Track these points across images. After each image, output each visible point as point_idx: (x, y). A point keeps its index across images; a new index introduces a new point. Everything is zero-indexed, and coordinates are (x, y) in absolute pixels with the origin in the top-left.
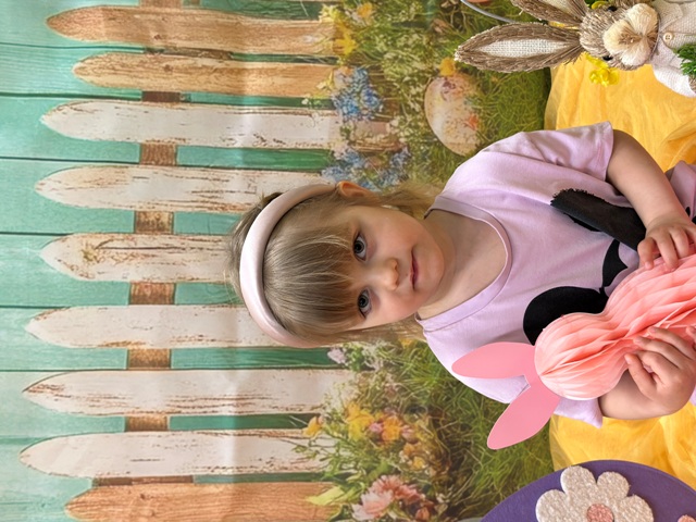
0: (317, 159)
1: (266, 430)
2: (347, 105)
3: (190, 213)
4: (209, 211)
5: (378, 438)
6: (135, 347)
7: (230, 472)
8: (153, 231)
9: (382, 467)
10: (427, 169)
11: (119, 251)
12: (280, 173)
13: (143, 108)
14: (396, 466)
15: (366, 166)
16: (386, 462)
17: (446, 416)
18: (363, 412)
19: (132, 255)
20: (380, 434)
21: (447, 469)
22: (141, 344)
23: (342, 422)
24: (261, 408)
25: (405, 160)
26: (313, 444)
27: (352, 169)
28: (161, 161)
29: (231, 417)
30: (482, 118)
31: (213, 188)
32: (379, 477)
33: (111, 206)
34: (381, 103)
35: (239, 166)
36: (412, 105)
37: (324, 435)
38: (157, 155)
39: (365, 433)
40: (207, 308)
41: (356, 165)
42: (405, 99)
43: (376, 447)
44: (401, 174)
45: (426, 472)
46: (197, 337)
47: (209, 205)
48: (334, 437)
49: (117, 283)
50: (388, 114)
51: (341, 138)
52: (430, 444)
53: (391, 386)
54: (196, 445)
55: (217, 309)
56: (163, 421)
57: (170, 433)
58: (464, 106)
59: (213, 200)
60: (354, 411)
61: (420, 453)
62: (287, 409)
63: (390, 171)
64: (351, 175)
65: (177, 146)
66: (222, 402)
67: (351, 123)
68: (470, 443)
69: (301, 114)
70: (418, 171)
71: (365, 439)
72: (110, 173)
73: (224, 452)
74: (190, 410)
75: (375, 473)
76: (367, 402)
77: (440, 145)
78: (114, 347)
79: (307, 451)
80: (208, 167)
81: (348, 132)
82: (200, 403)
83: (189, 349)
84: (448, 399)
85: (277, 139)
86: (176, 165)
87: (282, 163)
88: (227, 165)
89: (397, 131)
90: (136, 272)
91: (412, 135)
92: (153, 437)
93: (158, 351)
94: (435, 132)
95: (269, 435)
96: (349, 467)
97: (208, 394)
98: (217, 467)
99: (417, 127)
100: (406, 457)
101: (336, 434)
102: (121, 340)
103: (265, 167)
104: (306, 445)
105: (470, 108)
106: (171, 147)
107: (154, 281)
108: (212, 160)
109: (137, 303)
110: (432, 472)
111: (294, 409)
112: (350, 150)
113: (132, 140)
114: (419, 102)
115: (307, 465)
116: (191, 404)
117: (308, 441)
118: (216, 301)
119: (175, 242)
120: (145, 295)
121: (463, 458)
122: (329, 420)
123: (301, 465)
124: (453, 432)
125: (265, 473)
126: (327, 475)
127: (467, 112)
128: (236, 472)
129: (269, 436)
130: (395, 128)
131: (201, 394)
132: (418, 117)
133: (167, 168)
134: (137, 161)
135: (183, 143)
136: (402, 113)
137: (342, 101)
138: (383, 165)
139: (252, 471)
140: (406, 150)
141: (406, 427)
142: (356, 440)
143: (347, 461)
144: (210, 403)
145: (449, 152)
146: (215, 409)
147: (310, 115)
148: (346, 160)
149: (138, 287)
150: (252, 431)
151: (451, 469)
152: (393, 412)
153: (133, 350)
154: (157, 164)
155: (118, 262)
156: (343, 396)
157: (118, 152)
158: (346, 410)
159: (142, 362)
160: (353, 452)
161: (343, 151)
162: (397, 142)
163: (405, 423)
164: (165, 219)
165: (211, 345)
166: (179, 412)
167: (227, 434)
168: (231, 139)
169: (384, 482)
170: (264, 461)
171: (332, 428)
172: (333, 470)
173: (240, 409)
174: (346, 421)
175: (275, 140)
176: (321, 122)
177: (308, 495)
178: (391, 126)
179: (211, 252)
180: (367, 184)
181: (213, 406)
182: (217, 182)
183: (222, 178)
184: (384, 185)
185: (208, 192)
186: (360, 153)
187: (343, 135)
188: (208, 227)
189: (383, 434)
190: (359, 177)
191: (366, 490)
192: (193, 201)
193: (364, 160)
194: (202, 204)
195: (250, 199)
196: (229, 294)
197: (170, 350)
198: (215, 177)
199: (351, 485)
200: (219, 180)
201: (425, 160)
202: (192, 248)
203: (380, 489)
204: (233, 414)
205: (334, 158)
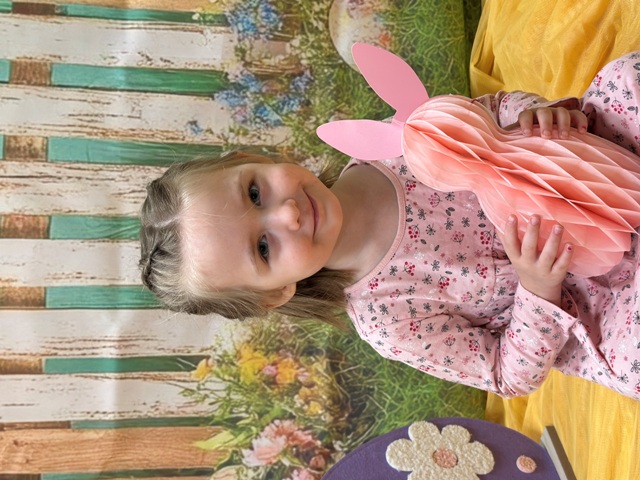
0: (209, 82)
1: (151, 373)
2: (242, 22)
3: (66, 138)
4: (88, 137)
5: (272, 382)
6: (6, 284)
7: (110, 417)
8: (25, 157)
9: (276, 411)
10: (331, 93)
12: (168, 96)
13: (14, 21)
14: (290, 410)
15: (264, 90)
16: (279, 406)
17: (346, 359)
18: (257, 354)
20: (274, 377)
21: (346, 415)
22: (13, 281)
23: (233, 364)
24: (145, 350)
25: (307, 83)
26: (202, 387)
27: (248, 93)
28: (34, 81)
29: (112, 359)
30: (396, 35)
31: (92, 111)
32: (272, 422)
34: (280, 20)
35: (122, 87)
36: (315, 23)
37: (214, 378)
38: (29, 73)
39: (258, 376)
40: (86, 243)
41: (252, 89)
42: (307, 17)
43: (269, 391)
44: (303, 99)
45: (322, 417)
46: (75, 275)
47: (88, 130)
48: (224, 380)
50: (288, 32)
51: (236, 58)
52: (326, 388)
53: (287, 328)
54: (74, 389)
55: (97, 244)
56: (38, 363)
57: (45, 376)
58: (374, 23)
59: (92, 124)
60: (246, 353)
61: (316, 398)
62: (174, 351)
63: (290, 95)
64: (246, 99)
65: (52, 64)
66: (103, 344)
67: (247, 42)
68: (373, 390)
69: (191, 31)
71: (258, 382)
73: (105, 396)
74: (67, 352)
75: (268, 418)
76: (261, 344)
77: (345, 67)
79: (195, 395)
80: (86, 88)
81: (243, 51)
82: (80, 344)
83: (66, 287)
84: (349, 342)
85: (164, 58)
86: (50, 85)
87: (170, 85)
88: (108, 86)
89: (298, 51)
90: (7, 203)
91: (315, 56)
92: (26, 380)
93: (32, 289)
94: (341, 54)
96: (240, 411)
97: (87, 335)
98: (97, 412)
99: (320, 48)
100: (302, 401)
101: (226, 377)
103: (151, 89)
104: (195, 388)
105: (380, 24)
106: (45, 65)
107: (27, 213)
108: (94, 80)
109: (8, 237)
110: (328, 418)
111: (182, 351)
112: (245, 72)
114: (322, 20)
115: (195, 409)
116: (68, 346)
117: (196, 384)
118: (96, 235)
120: (16, 228)
121: (365, 405)
122: (220, 363)
123: (188, 410)
124: (355, 377)
125: (150, 418)
126: (216, 419)
127: (377, 30)
128: (117, 418)
129: (154, 379)
130: (295, 48)
131: (78, 335)
132: (322, 36)
133: (40, 88)
134: (7, 80)
135: (58, 61)
136: (303, 32)
137: (237, 16)
138: (282, 90)
139: (135, 416)
140: (308, 73)
141: (302, 369)
142: (248, 383)
143: (239, 405)
144: (89, 344)
145: (356, 74)
146: (95, 351)
147: (201, 32)
148: (242, 83)
149: (8, 219)
150: (135, 374)
151: (351, 416)
152: (289, 354)
153: (4, 287)
154: (29, 83)
156: (235, 338)
158: (238, 352)
159: (14, 301)
160: (244, 395)
161: (238, 73)
162: (299, 64)
163: (301, 366)
164: (38, 145)
165: (91, 283)
166: (56, 354)
167: (107, 378)
168: (113, 57)
169: (277, 427)
170: (148, 406)
171: (222, 371)
172: (223, 415)
173: (123, 351)
174: (238, 364)
175: (162, 59)
176: (213, 40)
177: (196, 440)
178: (291, 46)
179: (90, 182)
180: (265, 109)
181: (94, 348)
182: (98, 105)
183: (102, 100)
184: (285, 112)
185: (87, 115)
186: (256, 75)
187: (237, 55)
188: (88, 154)
189: (278, 377)
190: (257, 103)
191: (257, 434)
192: (69, 126)
193: (261, 84)
194: (79, 129)
195: (135, 124)
196: (111, 228)
197: (45, 288)
198: (95, 99)
199: (242, 429)
200: (99, 102)
201: (329, 84)
202: (69, 177)
203: (273, 435)
204: (114, 357)
205: (228, 80)
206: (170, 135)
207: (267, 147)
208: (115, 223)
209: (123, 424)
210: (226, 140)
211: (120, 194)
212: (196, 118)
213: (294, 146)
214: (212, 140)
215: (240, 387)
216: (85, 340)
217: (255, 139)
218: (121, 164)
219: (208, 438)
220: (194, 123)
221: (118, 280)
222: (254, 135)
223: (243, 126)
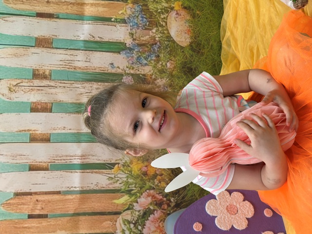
0: (118, 47)
1: (95, 170)
2: (132, 22)
3: (59, 70)
4: (68, 70)
5: (145, 174)
6: (34, 132)
7: (78, 189)
8: (42, 78)
9: (147, 186)
10: (167, 52)
11: (26, 87)
12: (101, 53)
13: (37, 21)
14: (153, 186)
15: (141, 50)
16: (148, 184)
18: (139, 162)
19: (32, 89)
20: (146, 172)
22: (36, 131)
23: (129, 166)
24: (92, 160)
25: (158, 48)
26: (116, 176)
27: (134, 52)
28: (45, 46)
29: (78, 164)
30: (193, 30)
31: (70, 59)
32: (146, 191)
33: (21, 66)
34: (148, 21)
35: (82, 49)
36: (162, 23)
37: (121, 172)
38: (43, 43)
39: (140, 172)
40: (67, 115)
41: (136, 50)
42: (158, 20)
43: (144, 178)
44: (156, 54)
46: (63, 128)
47: (68, 67)
48: (126, 173)
49: (25, 102)
50: (151, 26)
51: (129, 37)
52: (168, 176)
54: (62, 177)
55: (72, 115)
56: (47, 166)
57: (50, 172)
58: (185, 24)
59: (70, 64)
60: (135, 161)
61: (164, 180)
62: (104, 161)
63: (151, 53)
64: (133, 54)
65: (53, 39)
66: (74, 158)
67: (134, 31)
69: (111, 25)
70: (164, 53)
71: (140, 174)
72: (21, 50)
73: (75, 180)
74: (59, 161)
75: (144, 189)
76: (141, 158)
77: (174, 42)
78: (24, 132)
79: (114, 180)
80: (67, 49)
82: (64, 158)
83: (59, 133)
86: (52, 48)
87: (102, 48)
88: (76, 48)
89: (155, 34)
90: (34, 97)
91: (161, 37)
92: (42, 173)
93: (44, 134)
94: (172, 36)
95: (96, 173)
96: (132, 187)
97: (68, 154)
98: (72, 187)
99: (164, 33)
100: (158, 182)
101: (126, 172)
102: (26, 129)
103: (94, 50)
104: (113, 177)
105: (187, 25)
106: (50, 39)
107: (42, 102)
108: (70, 46)
109: (34, 112)
111: (108, 161)
113: (31, 36)
114: (164, 22)
115: (113, 186)
116: (60, 158)
117: (114, 175)
118: (71, 111)
119: (52, 84)
120: (38, 108)
122: (123, 166)
123: (110, 186)
124: (178, 170)
125: (94, 190)
126: (122, 190)
127: (186, 27)
128: (81, 189)
130: (154, 33)
131: (64, 154)
132: (164, 28)
133: (48, 49)
134: (34, 45)
135: (55, 37)
136: (157, 27)
137: (130, 20)
138: (148, 50)
139: (88, 189)
140: (158, 43)
143: (132, 184)
144: (68, 158)
145: (178, 45)
146: (71, 161)
147: (115, 26)
148: (132, 47)
149: (35, 104)
150: (88, 171)
153: (33, 133)
154: (43, 47)
155: (25, 92)
157: (25, 41)
158: (131, 161)
159: (37, 139)
160: (134, 179)
161: (130, 43)
162: (155, 40)
164: (47, 73)
165: (69, 131)
166: (54, 162)
167: (76, 172)
168: (78, 36)
169: (148, 193)
170: (94, 185)
171: (125, 169)
172: (125, 188)
173: (83, 161)
174: (131, 166)
175: (99, 37)
176: (120, 30)
177: (114, 199)
178: (152, 32)
179: (69, 89)
180: (141, 58)
181: (70, 159)
182: (72, 56)
183: (74, 54)
184: (149, 60)
185: (68, 60)
186: (138, 44)
187: (130, 36)
188: (68, 77)
189: (148, 172)
190: (138, 56)
191: (140, 197)
192: (60, 65)
193: (139, 48)
194: (65, 66)
195: (87, 64)
196: (77, 108)
197: (50, 134)
198: (71, 54)
199: (133, 195)
200: (72, 55)
201: (167, 48)
202: (60, 87)
203: (146, 196)
204: (79, 163)
205: (126, 46)
206: (102, 69)
207: (142, 75)
208: (79, 106)
209: (82, 192)
210: (125, 71)
211: (81, 94)
212: (113, 62)
213: (153, 74)
214: (119, 71)
215: (132, 176)
216: (67, 156)
217: (137, 71)
218: (82, 81)
219: (119, 199)
220: (112, 64)
221: (81, 130)
222: (136, 69)
223: (132, 65)
